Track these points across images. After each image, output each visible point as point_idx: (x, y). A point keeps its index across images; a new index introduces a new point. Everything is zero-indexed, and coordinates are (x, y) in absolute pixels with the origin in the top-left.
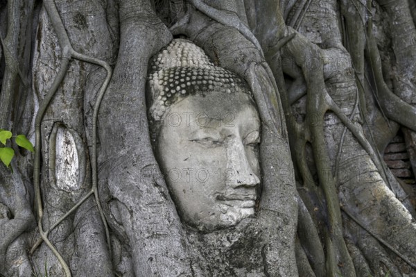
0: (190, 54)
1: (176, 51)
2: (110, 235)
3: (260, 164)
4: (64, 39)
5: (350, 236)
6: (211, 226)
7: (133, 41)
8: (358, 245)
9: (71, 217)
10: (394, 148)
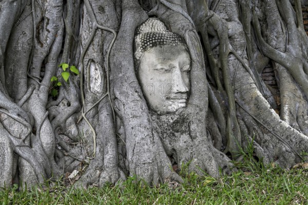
0: (156, 26)
1: (149, 24)
2: (115, 115)
3: (190, 81)
4: (93, 19)
5: (239, 115)
6: (164, 112)
7: (127, 20)
8: (243, 120)
9: (97, 106)
10: (267, 70)
